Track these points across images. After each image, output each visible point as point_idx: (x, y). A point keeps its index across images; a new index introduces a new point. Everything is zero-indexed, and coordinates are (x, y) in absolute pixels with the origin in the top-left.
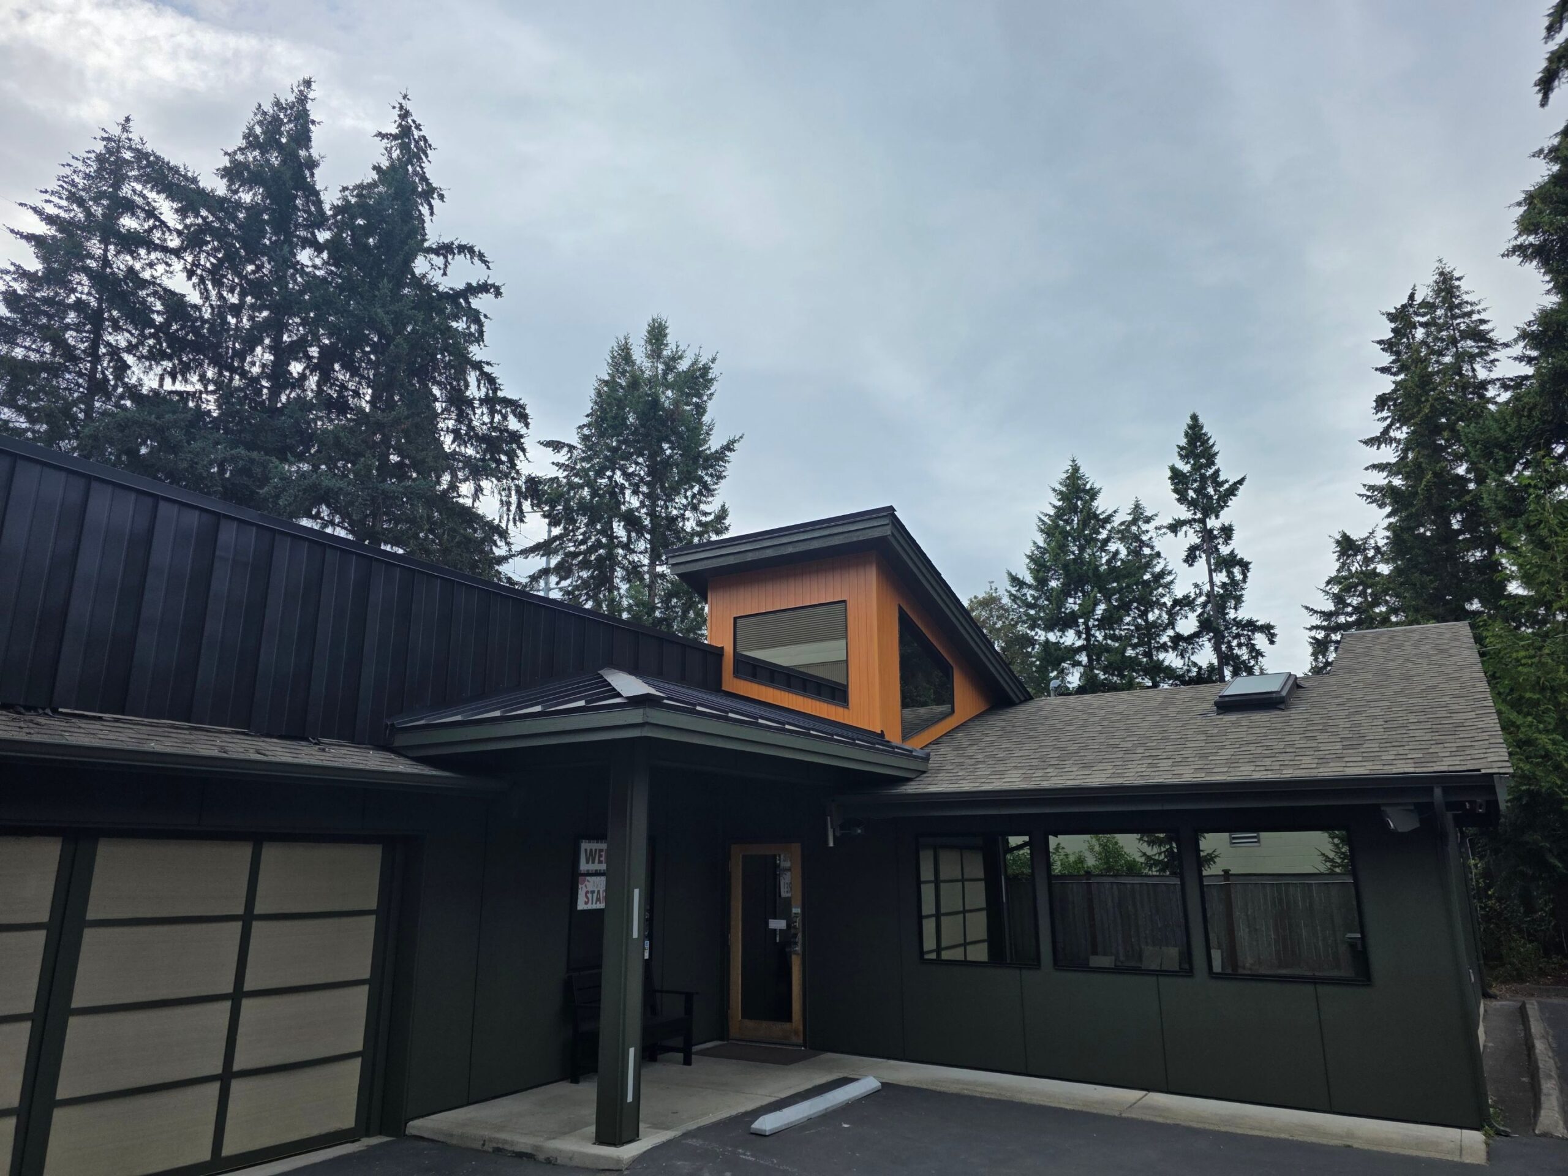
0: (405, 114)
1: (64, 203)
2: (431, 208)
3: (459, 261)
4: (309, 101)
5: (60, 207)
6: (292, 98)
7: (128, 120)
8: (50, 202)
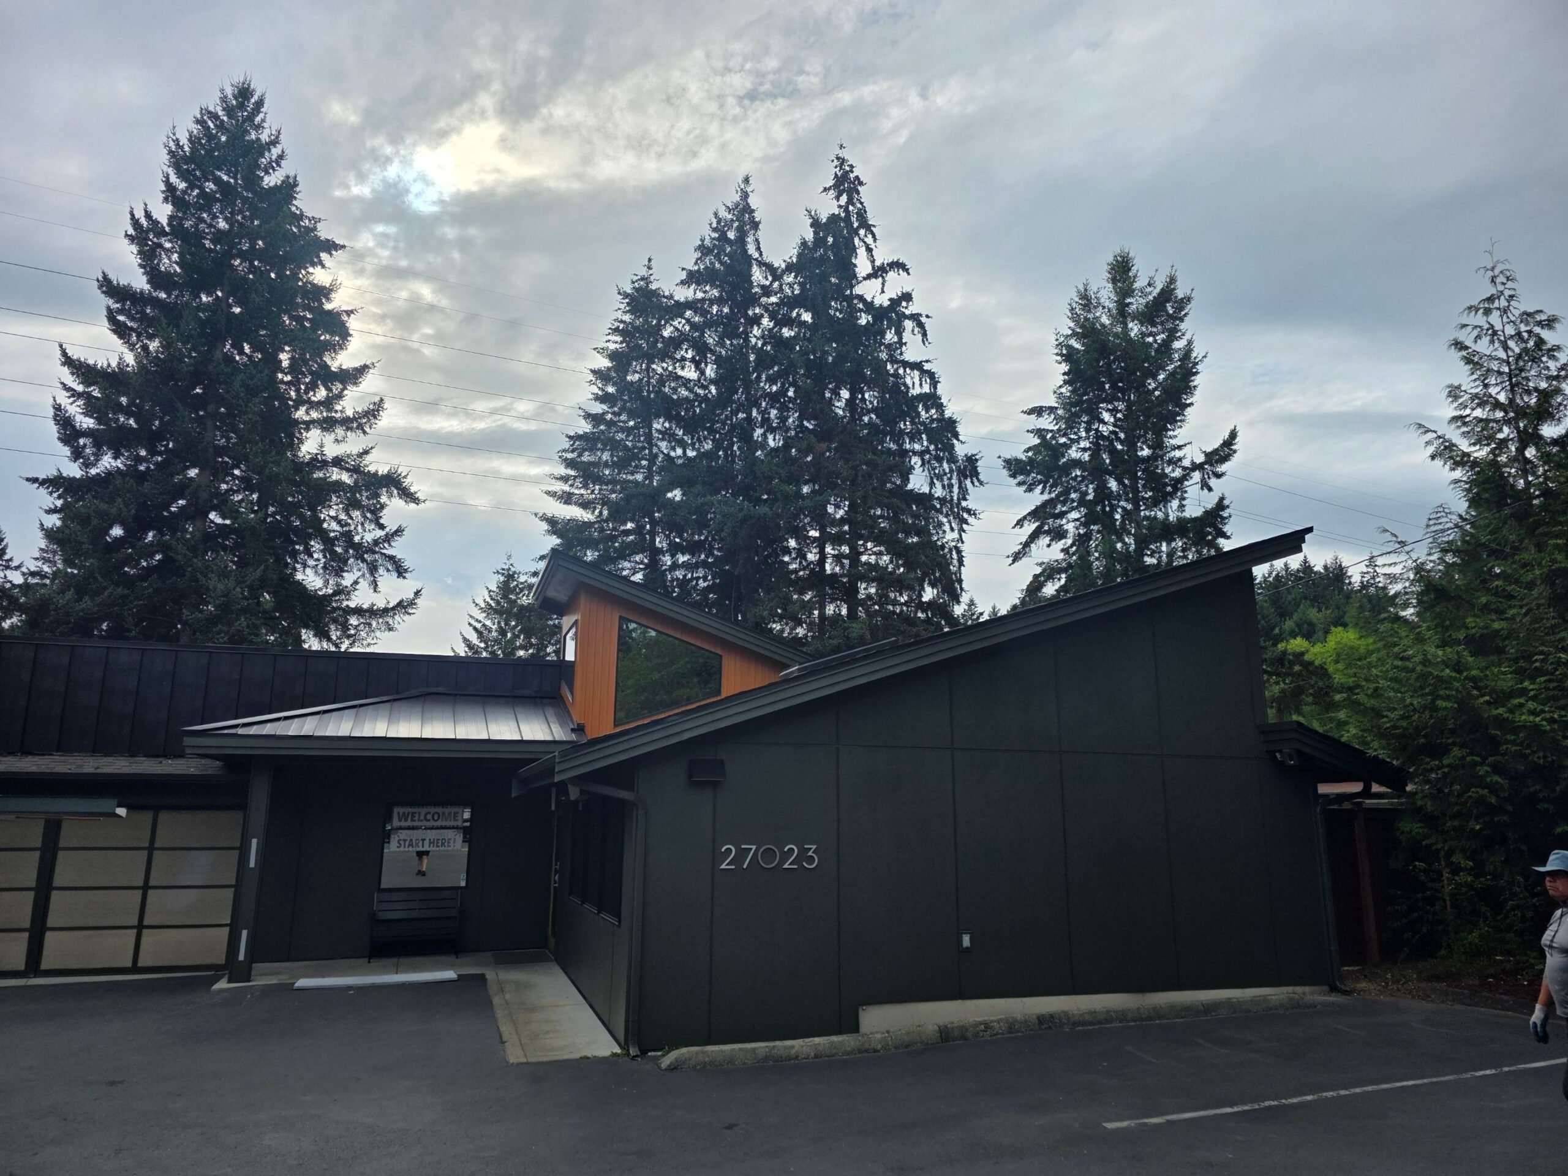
0: (842, 161)
1: (619, 339)
2: (874, 236)
3: (891, 275)
4: (750, 194)
5: (616, 342)
6: (737, 198)
7: (650, 260)
8: (609, 341)
